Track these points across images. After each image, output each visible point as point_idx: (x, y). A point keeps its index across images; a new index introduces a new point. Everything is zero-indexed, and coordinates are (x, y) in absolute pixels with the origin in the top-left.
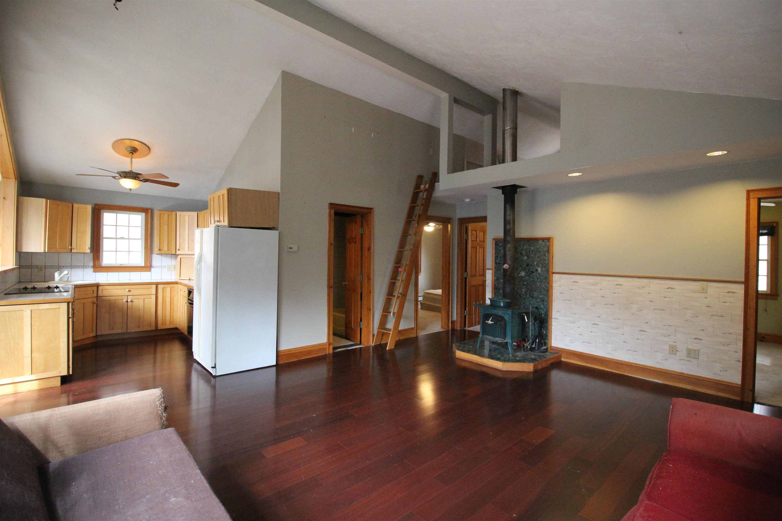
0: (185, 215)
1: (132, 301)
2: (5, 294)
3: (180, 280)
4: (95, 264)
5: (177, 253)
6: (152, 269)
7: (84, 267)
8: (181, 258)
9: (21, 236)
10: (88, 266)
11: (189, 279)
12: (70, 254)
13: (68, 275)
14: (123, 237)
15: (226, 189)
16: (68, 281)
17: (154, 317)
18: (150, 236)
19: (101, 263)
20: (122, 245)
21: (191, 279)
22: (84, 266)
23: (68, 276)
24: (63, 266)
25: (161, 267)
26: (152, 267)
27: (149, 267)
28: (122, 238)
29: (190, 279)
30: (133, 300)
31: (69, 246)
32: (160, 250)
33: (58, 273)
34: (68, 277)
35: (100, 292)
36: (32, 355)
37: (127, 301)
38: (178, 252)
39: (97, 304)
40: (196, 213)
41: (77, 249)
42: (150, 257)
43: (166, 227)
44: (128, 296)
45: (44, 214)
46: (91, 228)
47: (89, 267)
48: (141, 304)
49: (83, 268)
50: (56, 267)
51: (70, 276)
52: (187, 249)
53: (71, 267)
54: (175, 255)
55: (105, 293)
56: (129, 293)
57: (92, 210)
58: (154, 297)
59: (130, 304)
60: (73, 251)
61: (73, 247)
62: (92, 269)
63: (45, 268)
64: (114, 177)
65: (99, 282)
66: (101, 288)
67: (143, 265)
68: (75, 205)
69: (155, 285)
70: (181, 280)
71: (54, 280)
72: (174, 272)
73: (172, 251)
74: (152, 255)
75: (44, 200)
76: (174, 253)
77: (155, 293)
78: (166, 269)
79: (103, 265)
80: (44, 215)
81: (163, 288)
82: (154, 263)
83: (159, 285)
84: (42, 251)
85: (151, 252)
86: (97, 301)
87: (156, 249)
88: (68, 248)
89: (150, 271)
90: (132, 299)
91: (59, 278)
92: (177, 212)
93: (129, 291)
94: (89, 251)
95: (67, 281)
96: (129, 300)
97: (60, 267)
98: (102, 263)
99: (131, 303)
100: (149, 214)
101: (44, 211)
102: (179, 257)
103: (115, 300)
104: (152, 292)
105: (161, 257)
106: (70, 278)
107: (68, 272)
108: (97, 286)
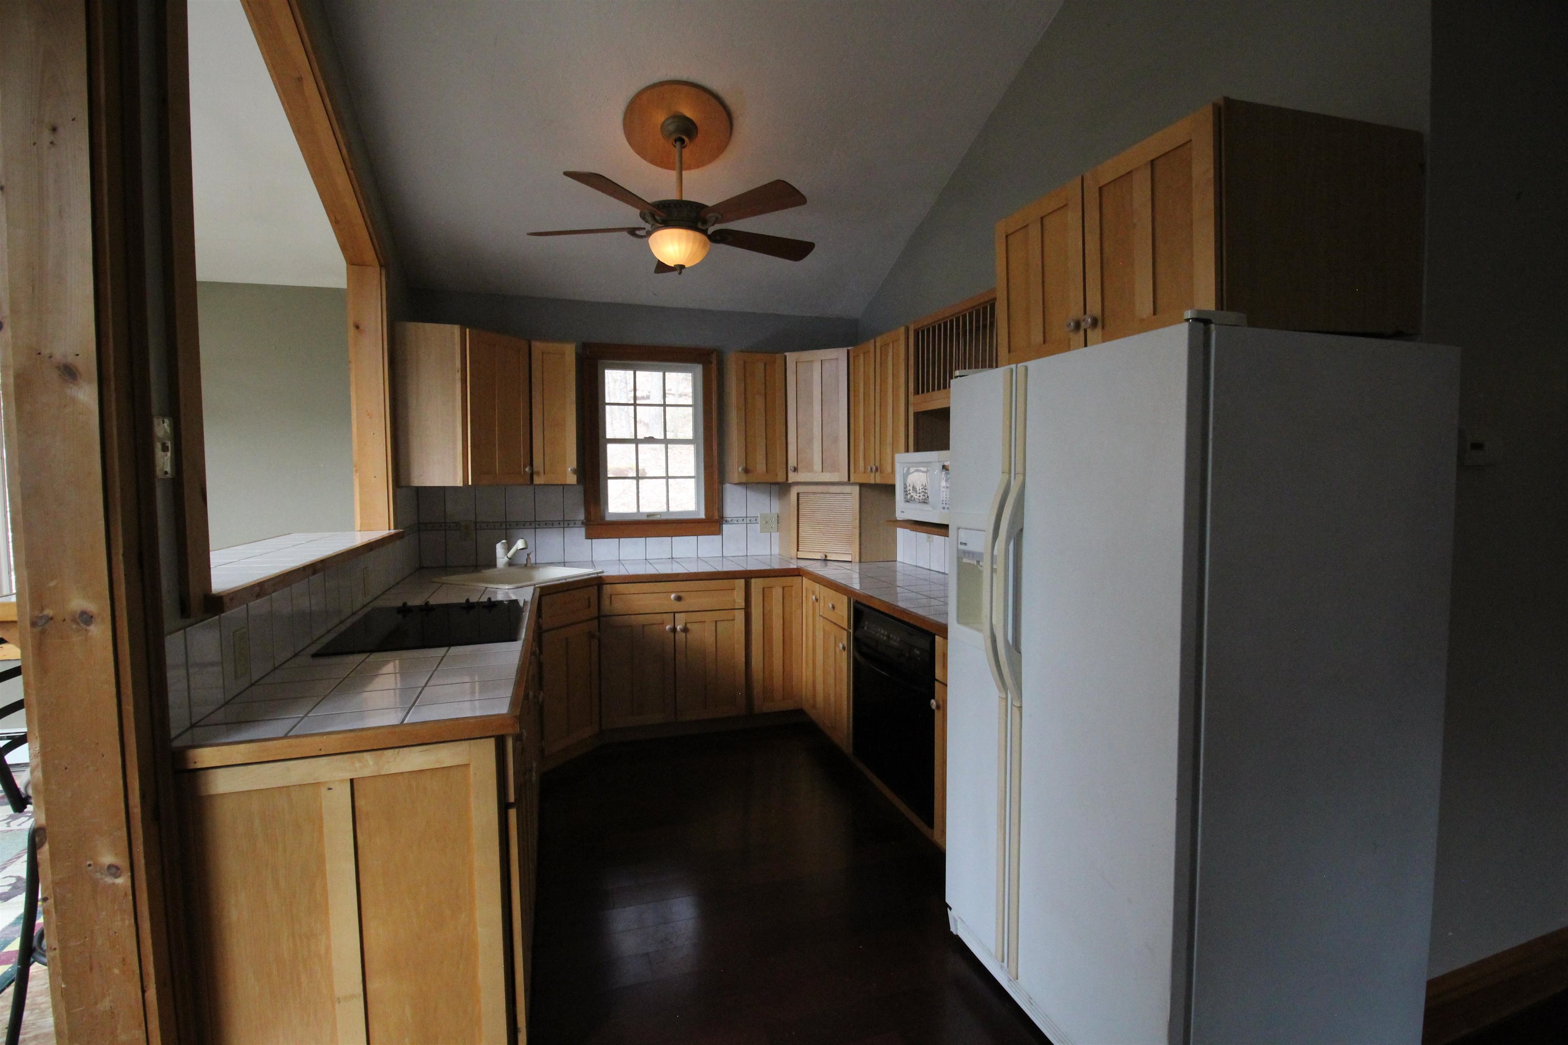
0: (812, 361)
1: (685, 630)
2: (315, 655)
3: (799, 561)
4: (590, 518)
5: (790, 481)
6: (725, 527)
7: (564, 524)
8: (798, 494)
9: (407, 442)
10: (575, 522)
11: (824, 558)
12: (531, 488)
13: (527, 551)
14: (653, 438)
15: (1210, 108)
16: (529, 565)
17: (743, 677)
18: (716, 431)
19: (604, 513)
20: (651, 457)
21: (828, 558)
22: (565, 522)
23: (529, 552)
24: (517, 523)
25: (747, 520)
26: (724, 522)
27: (716, 521)
28: (650, 440)
29: (826, 560)
30: (689, 626)
31: (525, 467)
32: (746, 471)
33: (503, 546)
34: (528, 555)
35: (606, 602)
36: (369, 986)
37: (674, 630)
38: (793, 477)
39: (599, 640)
40: (845, 350)
41: (544, 473)
42: (718, 493)
43: (760, 402)
44: (674, 613)
45: (458, 371)
46: (577, 410)
47: (577, 522)
48: (709, 638)
49: (562, 526)
50: (499, 524)
51: (534, 552)
52: (817, 466)
53: (536, 524)
54: (782, 488)
55: (619, 606)
56: (678, 606)
57: (577, 359)
58: (740, 616)
59: (681, 636)
60: (537, 480)
61: (535, 470)
62: (582, 531)
63: (476, 529)
64: (632, 231)
65: (602, 572)
66: (607, 589)
67: (702, 515)
68: (537, 346)
69: (743, 581)
70: (801, 561)
71: (495, 565)
72: (778, 533)
73: (777, 475)
74: (724, 486)
75: (456, 329)
76: (781, 479)
77: (743, 605)
78: (759, 525)
79: (608, 519)
80: (458, 376)
81: (763, 588)
82: (730, 510)
83: (753, 581)
84: (460, 483)
85: (722, 482)
86: (599, 631)
87: (735, 469)
88: (524, 471)
89: (719, 532)
90: (686, 624)
91: (506, 559)
92: (787, 354)
93: (679, 599)
94: (572, 479)
95: (526, 565)
96: (678, 628)
97: (510, 526)
98: (606, 513)
99: (684, 634)
100: (714, 366)
101: (458, 364)
102: (794, 491)
103: (643, 625)
104: (734, 601)
105: (745, 491)
106: (532, 556)
107: (526, 543)
108: (597, 583)
